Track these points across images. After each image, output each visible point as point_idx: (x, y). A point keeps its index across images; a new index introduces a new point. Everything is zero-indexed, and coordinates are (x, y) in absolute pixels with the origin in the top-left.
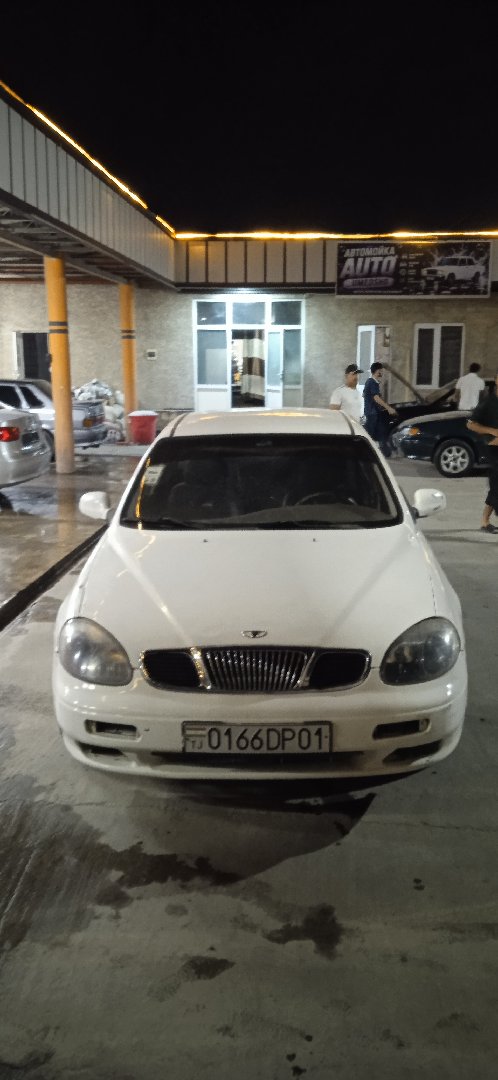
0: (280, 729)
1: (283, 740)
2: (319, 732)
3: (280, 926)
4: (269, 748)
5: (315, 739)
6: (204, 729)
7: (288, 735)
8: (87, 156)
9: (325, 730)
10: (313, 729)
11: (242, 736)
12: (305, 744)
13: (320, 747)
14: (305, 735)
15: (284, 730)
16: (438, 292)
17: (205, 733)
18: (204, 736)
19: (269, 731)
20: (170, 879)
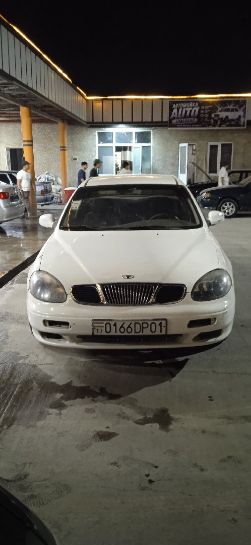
0: (141, 323)
1: (142, 328)
2: (160, 324)
3: (141, 417)
4: (135, 332)
5: (158, 328)
6: (103, 323)
7: (145, 325)
8: (41, 53)
9: (164, 323)
10: (158, 323)
11: (122, 327)
12: (153, 330)
13: (161, 332)
14: (153, 325)
15: (143, 323)
16: (220, 126)
17: (104, 325)
18: (103, 327)
19: (135, 323)
20: (86, 397)
